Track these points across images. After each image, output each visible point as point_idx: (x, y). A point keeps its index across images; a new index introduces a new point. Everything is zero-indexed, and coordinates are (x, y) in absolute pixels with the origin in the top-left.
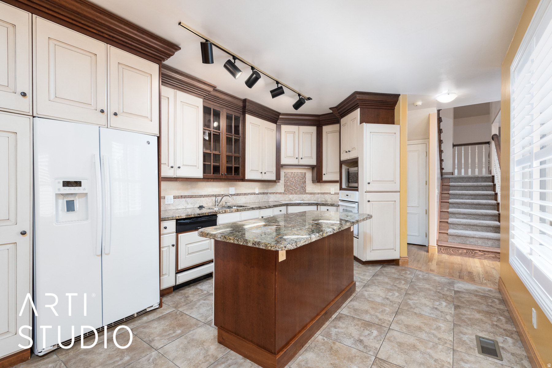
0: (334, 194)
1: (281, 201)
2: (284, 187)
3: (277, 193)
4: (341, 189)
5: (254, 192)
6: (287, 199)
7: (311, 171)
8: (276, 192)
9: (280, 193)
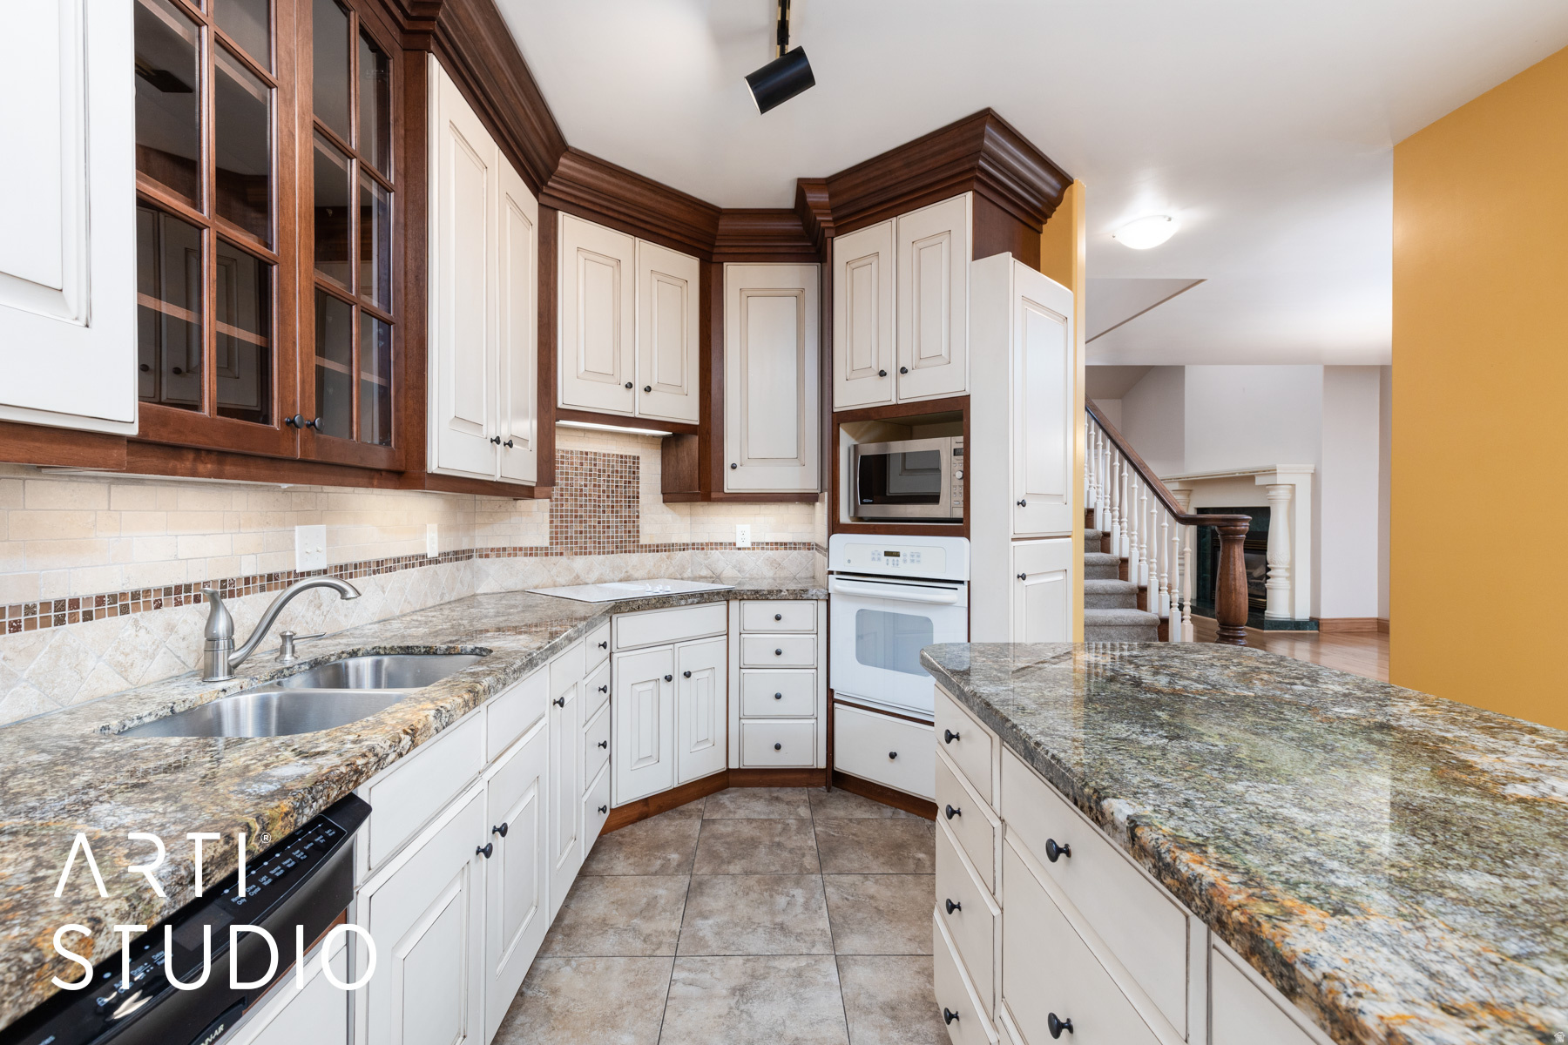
0: (749, 549)
1: (536, 588)
2: (548, 520)
3: (516, 551)
4: (835, 527)
5: (420, 552)
6: (561, 580)
7: (660, 451)
8: (513, 545)
9: (531, 552)
